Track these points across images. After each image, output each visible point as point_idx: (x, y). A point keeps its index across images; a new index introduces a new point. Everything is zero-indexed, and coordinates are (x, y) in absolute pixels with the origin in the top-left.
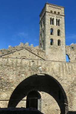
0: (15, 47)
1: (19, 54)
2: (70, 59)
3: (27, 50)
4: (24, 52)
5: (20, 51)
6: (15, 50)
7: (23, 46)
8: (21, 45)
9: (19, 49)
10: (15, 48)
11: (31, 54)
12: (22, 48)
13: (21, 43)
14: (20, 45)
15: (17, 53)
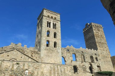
0: (4, 47)
1: (8, 56)
2: (66, 62)
3: (18, 51)
4: (15, 53)
5: (9, 52)
6: (3, 51)
7: (14, 47)
8: (12, 45)
9: (9, 50)
10: (3, 49)
11: (24, 56)
12: (13, 49)
13: (12, 43)
14: (10, 46)
15: (5, 54)
